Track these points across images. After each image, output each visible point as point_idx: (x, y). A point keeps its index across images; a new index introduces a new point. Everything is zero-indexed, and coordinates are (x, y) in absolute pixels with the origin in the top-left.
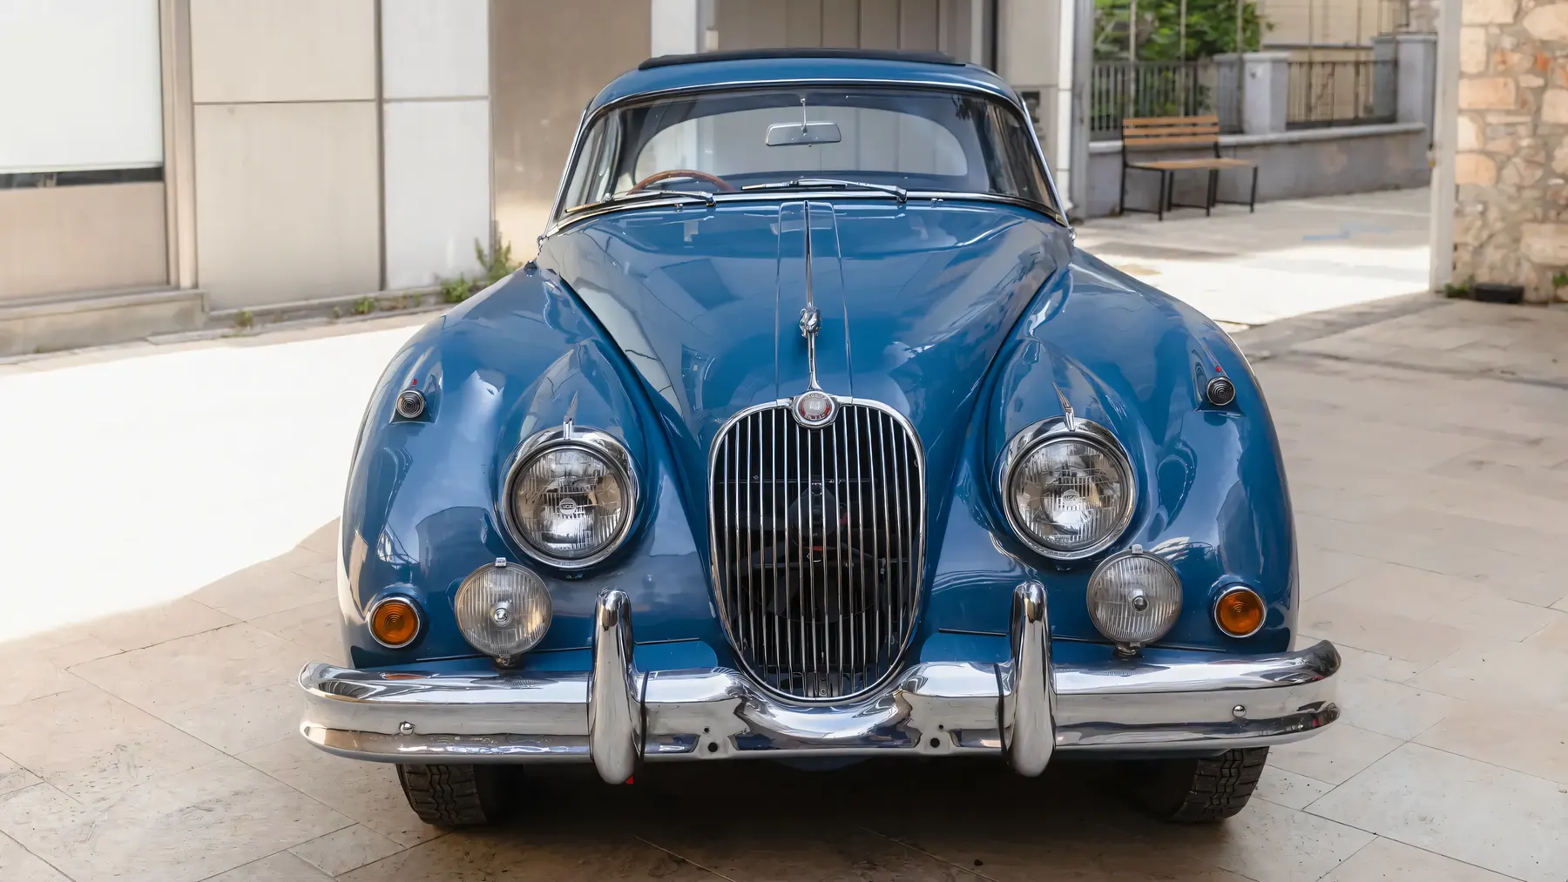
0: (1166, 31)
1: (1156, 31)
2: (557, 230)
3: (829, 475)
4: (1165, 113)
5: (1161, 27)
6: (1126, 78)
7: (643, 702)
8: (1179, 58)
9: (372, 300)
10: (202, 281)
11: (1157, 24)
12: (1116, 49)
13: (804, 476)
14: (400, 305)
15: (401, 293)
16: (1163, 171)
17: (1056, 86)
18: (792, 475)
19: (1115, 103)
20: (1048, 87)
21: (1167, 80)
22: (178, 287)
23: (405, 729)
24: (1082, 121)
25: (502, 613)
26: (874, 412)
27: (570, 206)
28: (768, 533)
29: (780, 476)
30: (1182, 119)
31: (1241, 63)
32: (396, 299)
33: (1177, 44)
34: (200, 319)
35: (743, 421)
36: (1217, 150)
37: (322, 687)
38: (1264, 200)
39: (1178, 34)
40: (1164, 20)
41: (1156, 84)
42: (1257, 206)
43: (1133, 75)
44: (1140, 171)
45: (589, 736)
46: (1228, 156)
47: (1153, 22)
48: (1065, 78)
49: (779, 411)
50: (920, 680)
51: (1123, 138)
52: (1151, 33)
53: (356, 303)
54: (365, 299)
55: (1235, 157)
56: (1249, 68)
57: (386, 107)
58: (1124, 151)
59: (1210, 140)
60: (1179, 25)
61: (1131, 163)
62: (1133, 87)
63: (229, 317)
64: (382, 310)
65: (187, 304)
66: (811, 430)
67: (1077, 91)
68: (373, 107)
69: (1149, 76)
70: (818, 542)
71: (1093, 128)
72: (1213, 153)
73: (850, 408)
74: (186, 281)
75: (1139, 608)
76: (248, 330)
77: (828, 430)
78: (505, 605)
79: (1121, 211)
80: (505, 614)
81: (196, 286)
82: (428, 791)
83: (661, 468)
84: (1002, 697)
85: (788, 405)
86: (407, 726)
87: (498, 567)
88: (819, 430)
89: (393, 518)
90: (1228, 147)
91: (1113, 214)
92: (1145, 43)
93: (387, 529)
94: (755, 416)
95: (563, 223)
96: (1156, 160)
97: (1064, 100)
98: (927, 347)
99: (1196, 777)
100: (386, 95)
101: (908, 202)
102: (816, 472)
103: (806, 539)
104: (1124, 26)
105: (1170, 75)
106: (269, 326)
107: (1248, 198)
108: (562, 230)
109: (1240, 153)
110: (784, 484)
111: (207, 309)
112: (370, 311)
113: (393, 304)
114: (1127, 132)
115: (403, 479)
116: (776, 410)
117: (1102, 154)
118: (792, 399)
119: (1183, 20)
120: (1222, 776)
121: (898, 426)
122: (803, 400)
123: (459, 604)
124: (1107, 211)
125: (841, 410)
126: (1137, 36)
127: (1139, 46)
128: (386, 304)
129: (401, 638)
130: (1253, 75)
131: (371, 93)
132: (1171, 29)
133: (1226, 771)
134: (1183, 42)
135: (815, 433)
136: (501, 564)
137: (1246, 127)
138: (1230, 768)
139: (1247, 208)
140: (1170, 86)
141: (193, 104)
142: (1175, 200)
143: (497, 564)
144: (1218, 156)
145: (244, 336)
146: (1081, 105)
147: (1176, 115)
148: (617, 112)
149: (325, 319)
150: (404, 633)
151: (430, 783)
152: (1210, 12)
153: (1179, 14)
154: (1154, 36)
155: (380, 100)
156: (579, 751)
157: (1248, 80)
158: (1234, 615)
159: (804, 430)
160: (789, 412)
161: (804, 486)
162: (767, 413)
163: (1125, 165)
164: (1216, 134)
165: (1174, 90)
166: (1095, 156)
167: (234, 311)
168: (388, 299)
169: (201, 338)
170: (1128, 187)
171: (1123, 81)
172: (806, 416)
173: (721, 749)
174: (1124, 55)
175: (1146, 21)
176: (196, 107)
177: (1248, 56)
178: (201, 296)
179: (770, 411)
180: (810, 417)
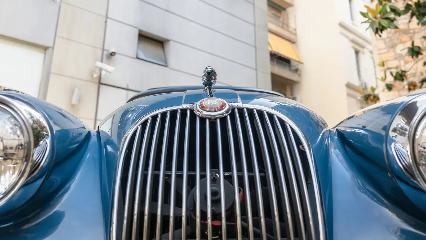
3: (228, 167)
26: (260, 112)
28: (165, 219)
35: (154, 118)
49: (184, 112)
66: (210, 119)
70: (216, 216)
73: (241, 110)
77: (223, 120)
85: (190, 107)
88: (216, 119)
94: (164, 114)
116: (182, 110)
118: (194, 104)
121: (282, 122)
122: (202, 102)
125: (234, 110)
135: (213, 122)
159: (203, 120)
160: (192, 111)
162: (174, 113)
172: (205, 110)
179: (176, 111)
180: (208, 109)
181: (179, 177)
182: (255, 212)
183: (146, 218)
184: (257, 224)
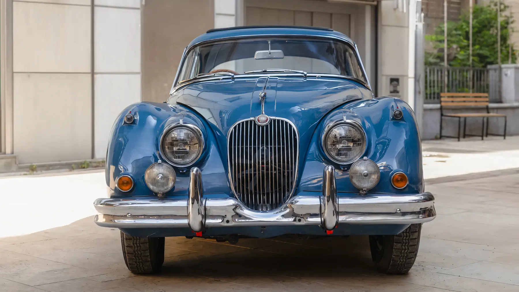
0: (462, 53)
1: (458, 53)
2: (175, 90)
3: (267, 144)
4: (462, 91)
5: (460, 51)
6: (443, 75)
7: (205, 206)
8: (469, 66)
9: (88, 162)
10: (15, 151)
11: (459, 49)
12: (438, 61)
13: (259, 144)
14: (101, 165)
15: (101, 160)
16: (459, 117)
17: (407, 76)
18: (255, 144)
19: (438, 86)
20: (403, 76)
21: (463, 77)
22: (5, 153)
23: (128, 216)
24: (420, 93)
25: (160, 177)
26: (282, 121)
27: (180, 81)
28: (247, 165)
29: (251, 144)
30: (471, 94)
31: (500, 69)
32: (99, 162)
33: (468, 59)
34: (14, 167)
35: (239, 125)
36: (487, 109)
37: (101, 204)
38: (511, 135)
39: (469, 55)
40: (462, 48)
41: (458, 78)
42: (507, 137)
43: (446, 73)
44: (449, 118)
45: (188, 216)
46: (493, 112)
47: (457, 48)
48: (411, 73)
49: (251, 121)
50: (295, 202)
51: (440, 102)
52: (456, 54)
53: (81, 164)
54: (85, 162)
55: (497, 113)
56: (504, 71)
57: (95, 76)
58: (441, 109)
59: (484, 105)
60: (469, 50)
61: (444, 114)
62: (446, 78)
63: (27, 167)
64: (93, 167)
65: (9, 160)
66: (261, 126)
67: (417, 78)
68: (90, 76)
69: (454, 73)
70: (263, 164)
71: (427, 98)
72: (486, 111)
73: (275, 120)
74: (8, 150)
75: (366, 176)
76: (35, 172)
77: (267, 126)
78: (161, 175)
79: (441, 137)
80: (161, 178)
81: (12, 153)
82: (133, 254)
83: (212, 142)
84: (321, 205)
85: (254, 119)
86: (129, 214)
87: (159, 163)
88: (264, 126)
89: (122, 160)
90: (493, 109)
91: (436, 138)
92: (452, 59)
93: (120, 163)
94: (243, 123)
95: (177, 88)
96: (457, 113)
97: (411, 83)
98: (306, 109)
99: (394, 250)
100: (95, 71)
101: (307, 77)
102: (263, 143)
103: (259, 162)
104: (442, 50)
105: (465, 74)
106: (44, 171)
107: (503, 134)
108: (177, 90)
109: (499, 111)
110: (252, 147)
111: (17, 163)
112: (88, 167)
113: (98, 165)
114: (442, 99)
115: (125, 146)
116: (250, 121)
117: (431, 110)
118: (255, 117)
119: (471, 48)
120: (402, 249)
121: (290, 126)
122: (259, 117)
123: (146, 177)
124: (434, 137)
125: (272, 121)
126: (448, 56)
127: (448, 60)
128: (95, 165)
129: (126, 189)
130: (506, 75)
131: (89, 70)
132: (465, 52)
133: (403, 247)
134: (471, 58)
135: (263, 127)
136: (159, 162)
137: (503, 100)
138: (405, 246)
139: (503, 138)
140: (465, 79)
141: (13, 73)
142: (467, 133)
143: (158, 162)
144: (488, 112)
145: (34, 174)
146: (419, 86)
147: (468, 92)
148: (198, 47)
149: (68, 170)
150: (128, 187)
151: (134, 251)
152: (490, 47)
153: (468, 46)
154: (457, 56)
155: (93, 73)
156: (185, 221)
157: (504, 77)
158: (397, 181)
159: (259, 126)
160: (254, 121)
161: (259, 148)
162: (247, 122)
163: (442, 115)
164: (487, 102)
165: (467, 81)
166: (425, 110)
167: (29, 165)
168: (95, 162)
169: (15, 175)
170: (444, 125)
171: (441, 76)
172: (260, 122)
173: (230, 222)
174: (442, 64)
175: (453, 48)
176: (14, 74)
177: (503, 66)
178: (15, 157)
179: (248, 121)
180: (261, 122)
181: (251, 148)
182: (279, 161)
183: (237, 165)
184: (279, 166)
